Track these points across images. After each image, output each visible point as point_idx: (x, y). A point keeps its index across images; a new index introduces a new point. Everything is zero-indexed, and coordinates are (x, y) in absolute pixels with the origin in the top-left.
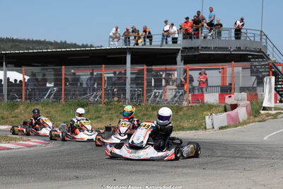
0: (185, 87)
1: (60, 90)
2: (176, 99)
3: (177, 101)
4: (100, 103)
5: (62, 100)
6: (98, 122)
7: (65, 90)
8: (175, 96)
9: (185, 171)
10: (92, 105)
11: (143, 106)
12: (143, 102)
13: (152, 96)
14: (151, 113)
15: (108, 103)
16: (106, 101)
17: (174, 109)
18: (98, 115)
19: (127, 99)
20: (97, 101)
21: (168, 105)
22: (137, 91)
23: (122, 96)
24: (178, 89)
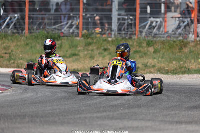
0: (193, 15)
2: (180, 31)
3: (181, 34)
4: (77, 36)
5: (26, 31)
6: (74, 61)
8: (179, 27)
9: (191, 127)
10: (66, 38)
11: (134, 39)
12: (135, 34)
13: (147, 27)
14: (146, 49)
15: (87, 36)
16: (86, 33)
17: (177, 45)
18: (73, 52)
19: (114, 31)
20: (73, 33)
21: (169, 39)
22: (128, 19)
23: (107, 26)
24: (183, 18)
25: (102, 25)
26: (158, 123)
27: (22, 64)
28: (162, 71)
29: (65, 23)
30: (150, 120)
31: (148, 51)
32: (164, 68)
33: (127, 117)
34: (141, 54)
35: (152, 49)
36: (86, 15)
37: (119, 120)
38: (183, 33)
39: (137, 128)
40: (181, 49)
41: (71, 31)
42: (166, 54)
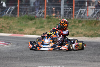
1: (16, 9)
2: (95, 15)
3: (95, 17)
4: (44, 17)
5: (18, 15)
6: (42, 30)
7: (20, 9)
8: (94, 13)
10: (38, 19)
11: (72, 19)
12: (72, 17)
13: (78, 13)
14: (78, 24)
15: (48, 18)
16: (48, 16)
17: (93, 22)
18: (41, 26)
19: (61, 15)
20: (41, 16)
21: (89, 19)
22: (69, 9)
23: (58, 13)
24: (96, 9)
25: (56, 12)
26: (84, 62)
27: (16, 32)
28: (85, 35)
29: (37, 11)
30: (80, 60)
31: (79, 25)
32: (87, 34)
33: (68, 58)
34: (75, 27)
35: (81, 25)
36: (48, 7)
37: (64, 60)
38: (96, 16)
39: (73, 64)
40: (95, 24)
41: (41, 15)
42: (88, 27)
